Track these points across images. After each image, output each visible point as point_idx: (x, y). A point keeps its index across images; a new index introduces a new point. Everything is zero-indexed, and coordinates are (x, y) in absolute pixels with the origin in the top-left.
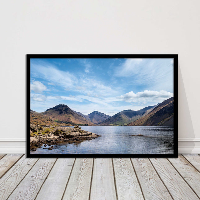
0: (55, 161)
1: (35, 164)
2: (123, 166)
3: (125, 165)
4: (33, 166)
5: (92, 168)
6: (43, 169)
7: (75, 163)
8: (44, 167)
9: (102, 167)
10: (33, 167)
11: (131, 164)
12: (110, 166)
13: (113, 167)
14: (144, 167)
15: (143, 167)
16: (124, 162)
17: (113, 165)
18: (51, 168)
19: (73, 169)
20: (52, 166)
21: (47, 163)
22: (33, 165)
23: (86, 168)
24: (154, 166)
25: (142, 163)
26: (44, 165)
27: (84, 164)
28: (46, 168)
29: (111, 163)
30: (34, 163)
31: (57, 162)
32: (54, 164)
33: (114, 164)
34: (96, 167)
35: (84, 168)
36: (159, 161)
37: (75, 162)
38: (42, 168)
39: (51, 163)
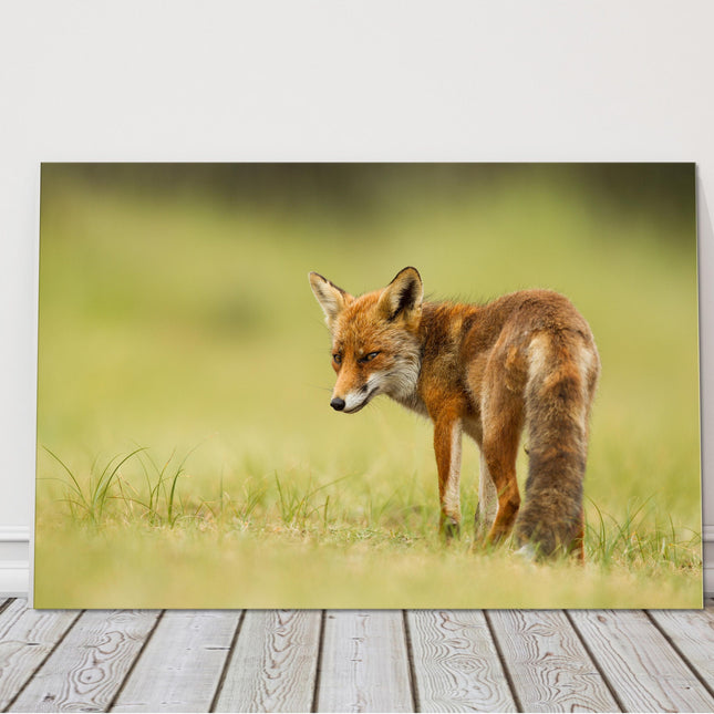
0: (149, 630)
1: (61, 641)
2: (453, 652)
3: (464, 644)
4: (53, 650)
5: (315, 659)
6: (95, 662)
7: (240, 637)
8: (99, 657)
9: (359, 657)
10: (53, 656)
11: (491, 641)
12: (396, 651)
13: (410, 656)
14: (547, 654)
15: (542, 655)
16: (459, 634)
17: (409, 646)
18: (132, 660)
19: (233, 663)
20: (138, 649)
21: (116, 638)
22: (52, 645)
23: (288, 661)
24: (593, 650)
25: (538, 637)
26: (102, 648)
27: (280, 643)
28: (110, 662)
29: (402, 635)
30: (56, 639)
31: (157, 632)
32: (144, 640)
33: (413, 643)
34: (332, 656)
35: (278, 658)
36: (614, 630)
37: (237, 632)
38: (91, 659)
39: (133, 638)
